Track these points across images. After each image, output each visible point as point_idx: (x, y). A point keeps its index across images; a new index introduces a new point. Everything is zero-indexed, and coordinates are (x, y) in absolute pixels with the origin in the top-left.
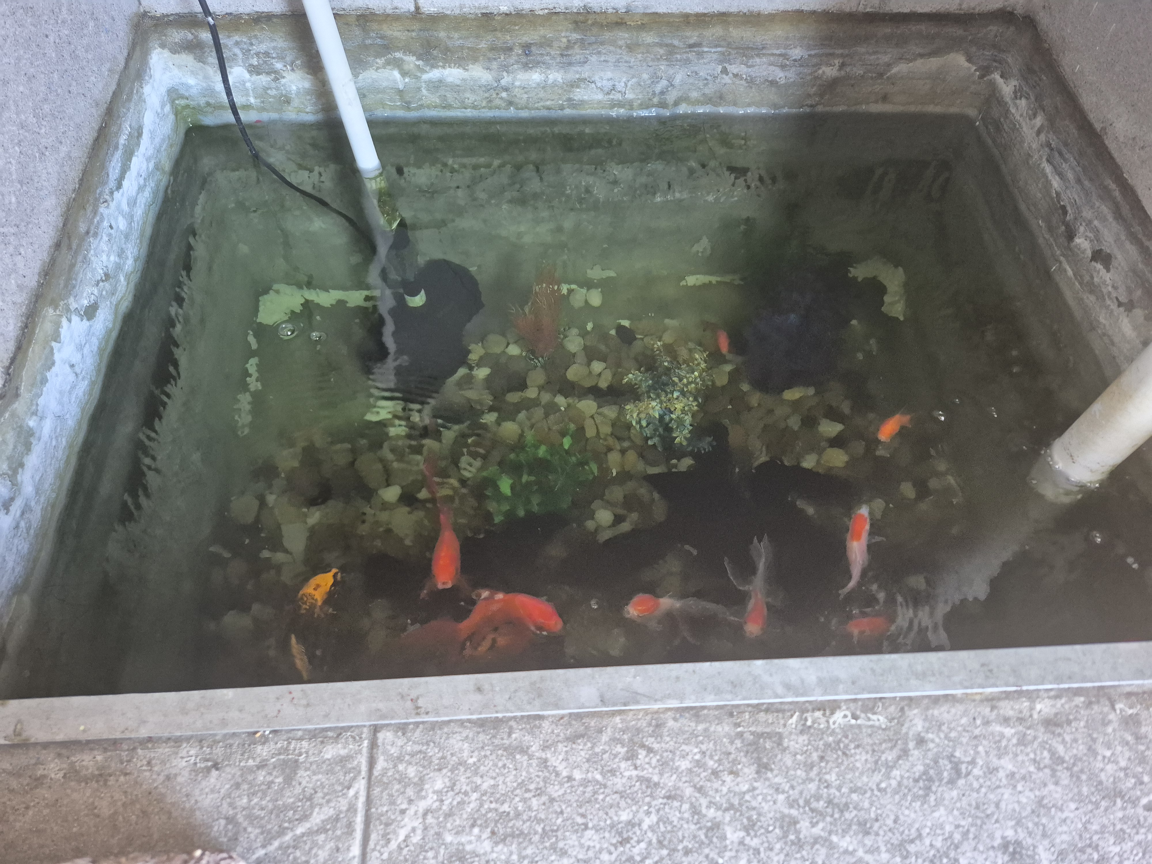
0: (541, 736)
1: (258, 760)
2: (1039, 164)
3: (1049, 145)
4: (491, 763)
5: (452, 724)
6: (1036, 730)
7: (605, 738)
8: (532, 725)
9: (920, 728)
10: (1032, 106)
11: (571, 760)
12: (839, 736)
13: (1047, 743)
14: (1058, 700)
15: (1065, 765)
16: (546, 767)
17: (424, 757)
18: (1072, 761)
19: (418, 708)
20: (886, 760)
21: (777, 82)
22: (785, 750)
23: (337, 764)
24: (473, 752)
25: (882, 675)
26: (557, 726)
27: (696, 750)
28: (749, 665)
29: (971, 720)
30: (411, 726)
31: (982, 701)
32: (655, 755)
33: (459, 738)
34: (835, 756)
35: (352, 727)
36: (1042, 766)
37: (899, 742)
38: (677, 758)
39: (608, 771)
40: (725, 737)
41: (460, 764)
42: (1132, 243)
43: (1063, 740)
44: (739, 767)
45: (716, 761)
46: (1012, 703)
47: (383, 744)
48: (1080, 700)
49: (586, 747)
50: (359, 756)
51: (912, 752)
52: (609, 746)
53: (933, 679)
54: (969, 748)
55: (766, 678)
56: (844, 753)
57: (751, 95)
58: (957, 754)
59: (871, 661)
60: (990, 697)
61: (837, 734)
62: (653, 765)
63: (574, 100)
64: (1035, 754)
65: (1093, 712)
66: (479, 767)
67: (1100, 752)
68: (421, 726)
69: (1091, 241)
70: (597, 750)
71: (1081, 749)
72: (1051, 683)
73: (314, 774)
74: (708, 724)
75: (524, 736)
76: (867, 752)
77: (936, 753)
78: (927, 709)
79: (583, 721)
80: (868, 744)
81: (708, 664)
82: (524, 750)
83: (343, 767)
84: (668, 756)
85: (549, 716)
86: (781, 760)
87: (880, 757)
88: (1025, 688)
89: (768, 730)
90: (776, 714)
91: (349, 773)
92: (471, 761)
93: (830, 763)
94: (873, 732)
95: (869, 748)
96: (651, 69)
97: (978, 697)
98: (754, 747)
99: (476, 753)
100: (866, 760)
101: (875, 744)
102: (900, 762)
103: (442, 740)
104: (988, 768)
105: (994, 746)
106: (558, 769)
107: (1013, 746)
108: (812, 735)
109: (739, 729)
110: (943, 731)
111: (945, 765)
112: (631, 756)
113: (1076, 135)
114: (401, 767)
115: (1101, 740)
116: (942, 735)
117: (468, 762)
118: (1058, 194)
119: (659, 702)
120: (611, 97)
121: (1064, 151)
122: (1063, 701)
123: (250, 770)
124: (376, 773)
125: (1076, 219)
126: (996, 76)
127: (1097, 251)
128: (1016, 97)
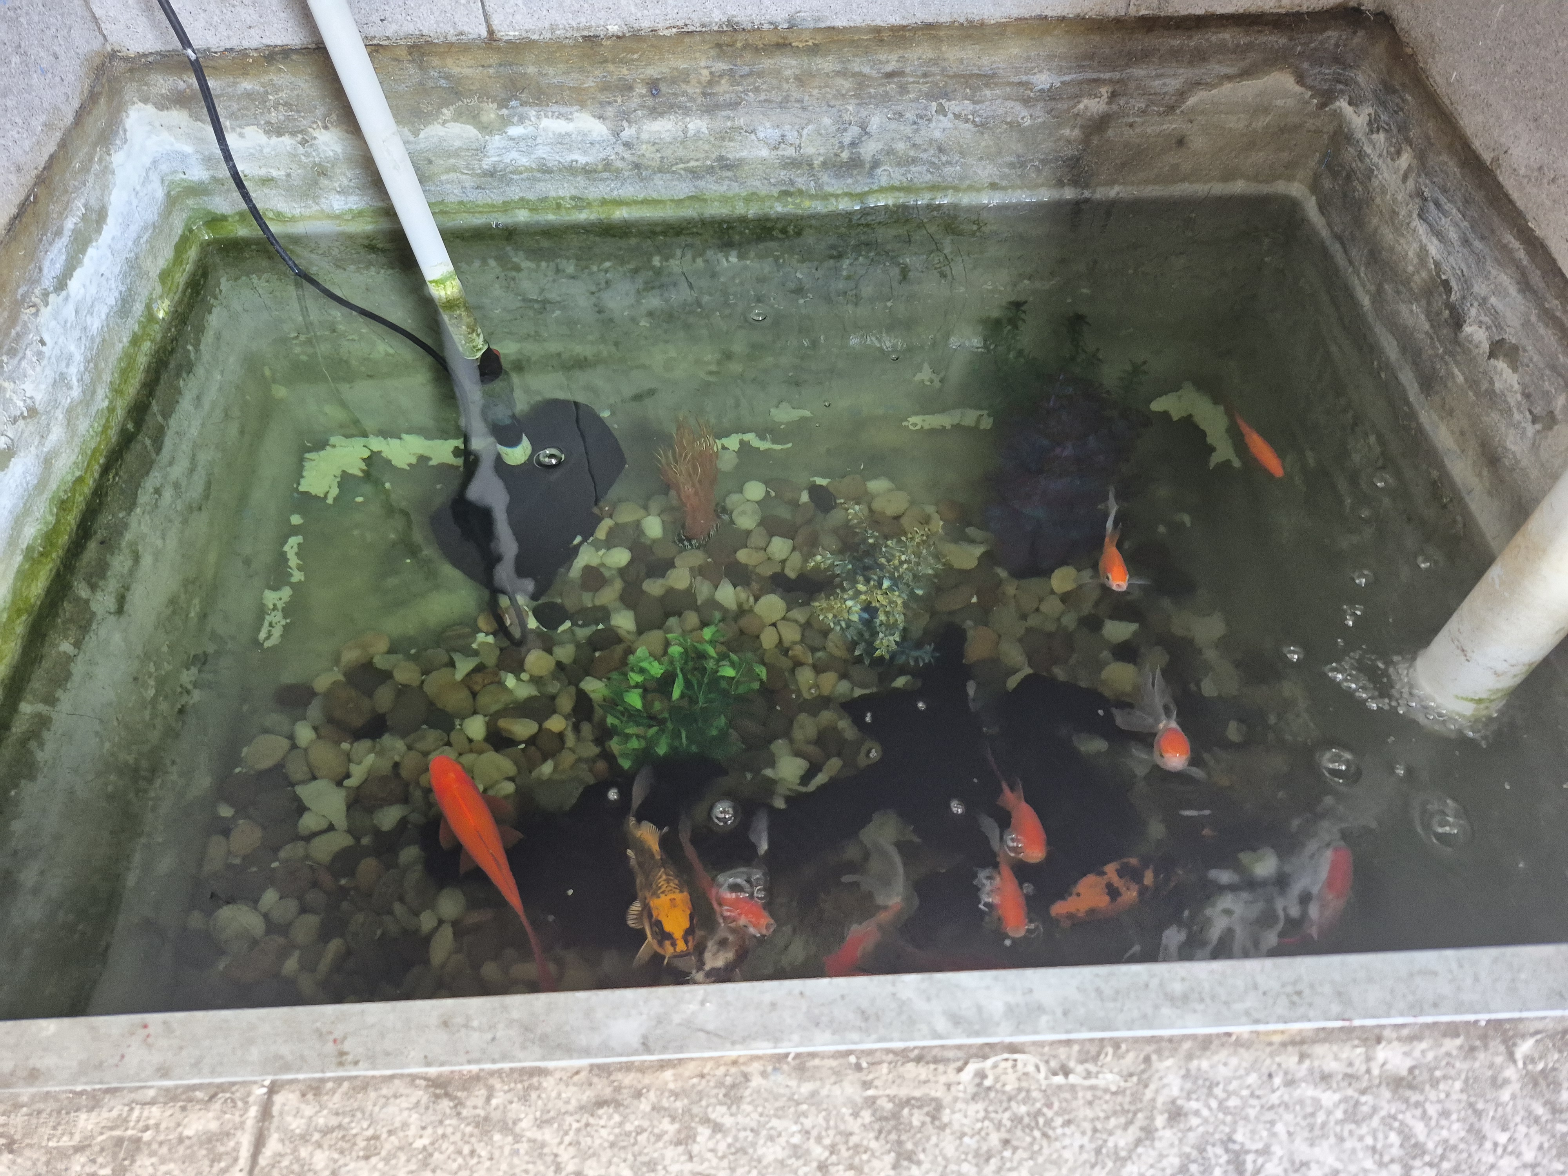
0: (540, 1102)
1: (77, 1138)
2: (1408, 224)
3: (1420, 193)
4: (452, 1148)
5: (397, 1082)
6: (1377, 1096)
7: (644, 1105)
8: (526, 1084)
9: (1175, 1091)
10: (1394, 140)
11: (583, 1144)
12: (1038, 1105)
13: (1395, 1118)
14: (1415, 1043)
15: (1427, 1158)
16: (541, 1156)
17: (343, 1137)
18: (1440, 1151)
19: (342, 1054)
20: (1116, 1147)
21: (1019, 125)
22: (943, 1127)
23: (201, 1144)
24: (424, 1128)
25: (1114, 1000)
26: (567, 1085)
27: (795, 1128)
28: (894, 984)
29: (1265, 1078)
30: (330, 1085)
31: (1284, 1045)
32: (725, 1137)
33: (405, 1105)
34: (1028, 1139)
35: (233, 1084)
36: (1386, 1159)
37: (1140, 1115)
38: (761, 1142)
39: (644, 1164)
40: (845, 1105)
41: (401, 1148)
42: (1547, 326)
43: (1425, 1112)
44: (865, 1157)
45: (825, 1147)
46: (1335, 1048)
47: (281, 1114)
48: (1454, 1044)
49: (612, 1123)
50: (239, 1133)
51: (1160, 1133)
52: (651, 1121)
53: (1200, 1007)
54: (1261, 1126)
55: (920, 1005)
56: (1045, 1135)
57: (983, 144)
58: (1239, 1137)
59: (1097, 975)
60: (1298, 1038)
61: (1035, 1100)
62: (720, 1154)
63: (728, 159)
64: (1375, 1138)
65: (1477, 1065)
66: (431, 1155)
67: (1488, 1135)
68: (346, 1085)
69: (1487, 328)
70: (629, 1127)
71: (1455, 1129)
72: (1402, 1014)
73: (163, 1161)
74: (818, 1083)
75: (511, 1102)
76: (1083, 1133)
77: (1202, 1136)
78: (1190, 1057)
79: (612, 1078)
80: (1085, 1119)
81: (825, 981)
82: (507, 1128)
83: (210, 1150)
84: (746, 1138)
85: (556, 1069)
86: (937, 1145)
87: (1105, 1141)
88: (1357, 1023)
89: (917, 1094)
90: (932, 1066)
91: (219, 1161)
92: (419, 1144)
93: (1020, 1151)
94: (1095, 1097)
95: (1087, 1126)
96: (834, 110)
97: (1277, 1039)
98: (892, 1123)
99: (429, 1130)
100: (1082, 1147)
101: (1098, 1118)
102: (1140, 1150)
103: (377, 1109)
104: (1293, 1163)
105: (1304, 1123)
106: (559, 1159)
107: (1337, 1122)
108: (991, 1101)
109: (871, 1092)
110: (1216, 1097)
111: (1217, 1156)
112: (685, 1139)
113: (1459, 175)
114: (304, 1152)
115: (1491, 1114)
116: (1214, 1104)
117: (415, 1145)
118: (1437, 264)
119: (738, 1046)
120: (780, 153)
121: (1443, 199)
122: (1424, 1045)
123: (64, 1154)
124: (262, 1161)
125: (1464, 298)
126: (1342, 104)
127: (1498, 342)
128: (1372, 131)
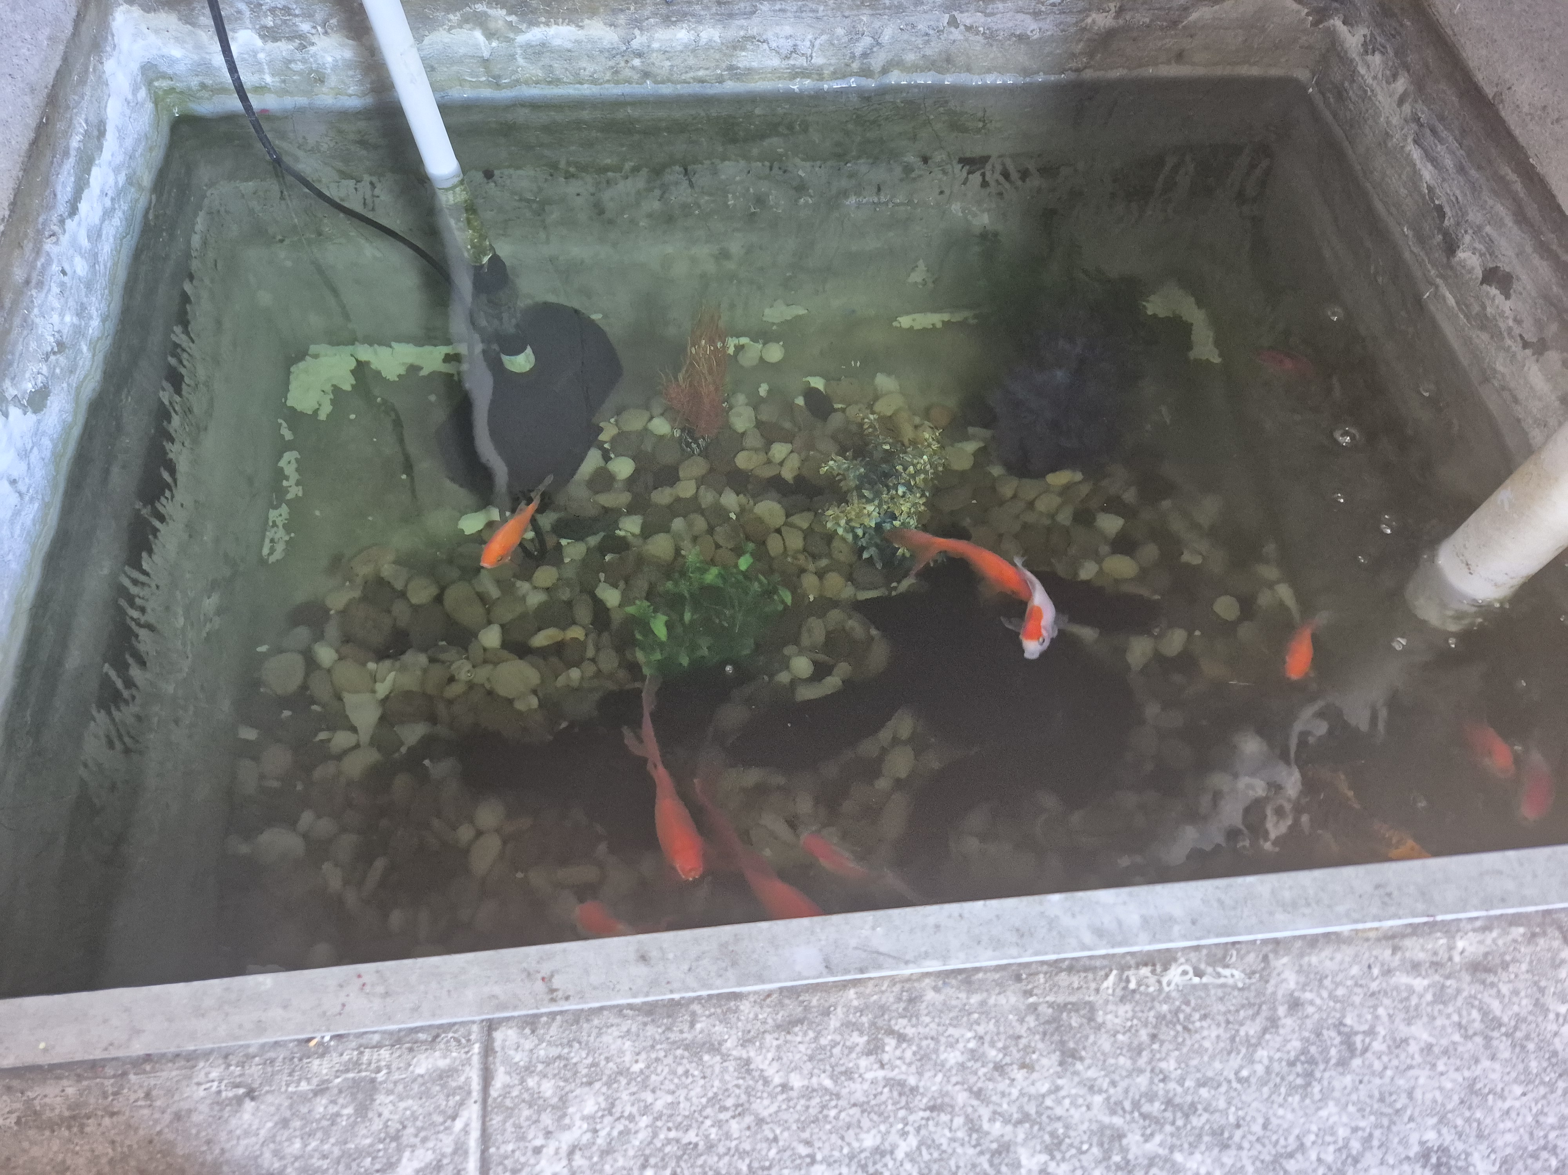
0: (740, 1024)
1: (315, 1081)
2: (1403, 147)
3: (1417, 120)
4: (666, 1070)
5: (605, 1013)
6: (1459, 980)
7: (834, 1022)
8: (725, 1009)
9: (1292, 985)
10: (1390, 64)
11: (785, 1059)
12: (1177, 1003)
13: (1475, 998)
14: (1487, 933)
15: (1503, 1030)
16: (749, 1072)
17: (565, 1066)
18: (1513, 1023)
19: (552, 991)
20: (1247, 1035)
21: (1028, 37)
22: (1099, 1027)
23: (434, 1082)
24: (638, 1054)
25: (1234, 908)
26: (761, 1007)
27: (970, 1035)
28: (1041, 903)
29: (1366, 969)
30: (544, 1019)
31: (1378, 940)
32: (910, 1045)
33: (616, 1033)
34: (1172, 1033)
35: (455, 1024)
36: (1470, 1032)
37: (1264, 1007)
38: (942, 1048)
39: (841, 1073)
40: (1011, 1012)
41: (620, 1073)
42: (1542, 258)
43: (1499, 991)
44: (1034, 1056)
45: (999, 1050)
46: (1421, 941)
47: (503, 1048)
48: (1518, 932)
49: (808, 1038)
50: (467, 1068)
51: (1283, 1021)
52: (842, 1035)
53: (1307, 911)
54: (1365, 1010)
55: (1066, 921)
56: (1185, 1028)
57: (992, 56)
58: (1348, 1021)
59: (1217, 888)
60: (1390, 933)
61: (1174, 999)
62: (907, 1061)
63: (738, 68)
64: (1460, 1016)
65: (1538, 949)
66: (648, 1077)
67: (1551, 1007)
68: (559, 1018)
69: (1481, 255)
70: (823, 1041)
71: (1525, 1005)
72: (1476, 909)
73: (401, 1098)
74: (985, 995)
75: (714, 1026)
76: (1218, 1025)
77: (1318, 1021)
78: (1301, 955)
79: (801, 998)
80: (1219, 1013)
81: (980, 904)
82: (714, 1048)
83: (443, 1086)
84: (928, 1046)
85: (749, 993)
86: (1095, 1043)
87: (1237, 1031)
88: (1439, 918)
89: (1073, 999)
90: (1083, 975)
91: (454, 1094)
92: (636, 1068)
93: (1166, 1044)
94: (1225, 994)
95: (1221, 1018)
96: (848, 21)
97: (1372, 935)
98: (1054, 1025)
99: (643, 1056)
100: (1218, 1037)
101: (1229, 1011)
102: (1267, 1037)
103: (592, 1039)
104: (1394, 1040)
105: (1400, 1006)
106: (766, 1074)
107: (1428, 1004)
108: (1137, 1002)
109: (1032, 1000)
110: (1326, 988)
111: (1331, 1039)
112: (874, 1049)
113: (1457, 104)
114: (531, 1082)
115: (1552, 990)
116: (1325, 994)
117: (632, 1070)
118: (1430, 189)
119: (911, 965)
120: (792, 62)
121: (1440, 127)
122: (1495, 934)
123: (304, 1098)
124: (494, 1093)
125: (1458, 224)
126: (1337, 22)
127: (1491, 269)
128: (1366, 52)
